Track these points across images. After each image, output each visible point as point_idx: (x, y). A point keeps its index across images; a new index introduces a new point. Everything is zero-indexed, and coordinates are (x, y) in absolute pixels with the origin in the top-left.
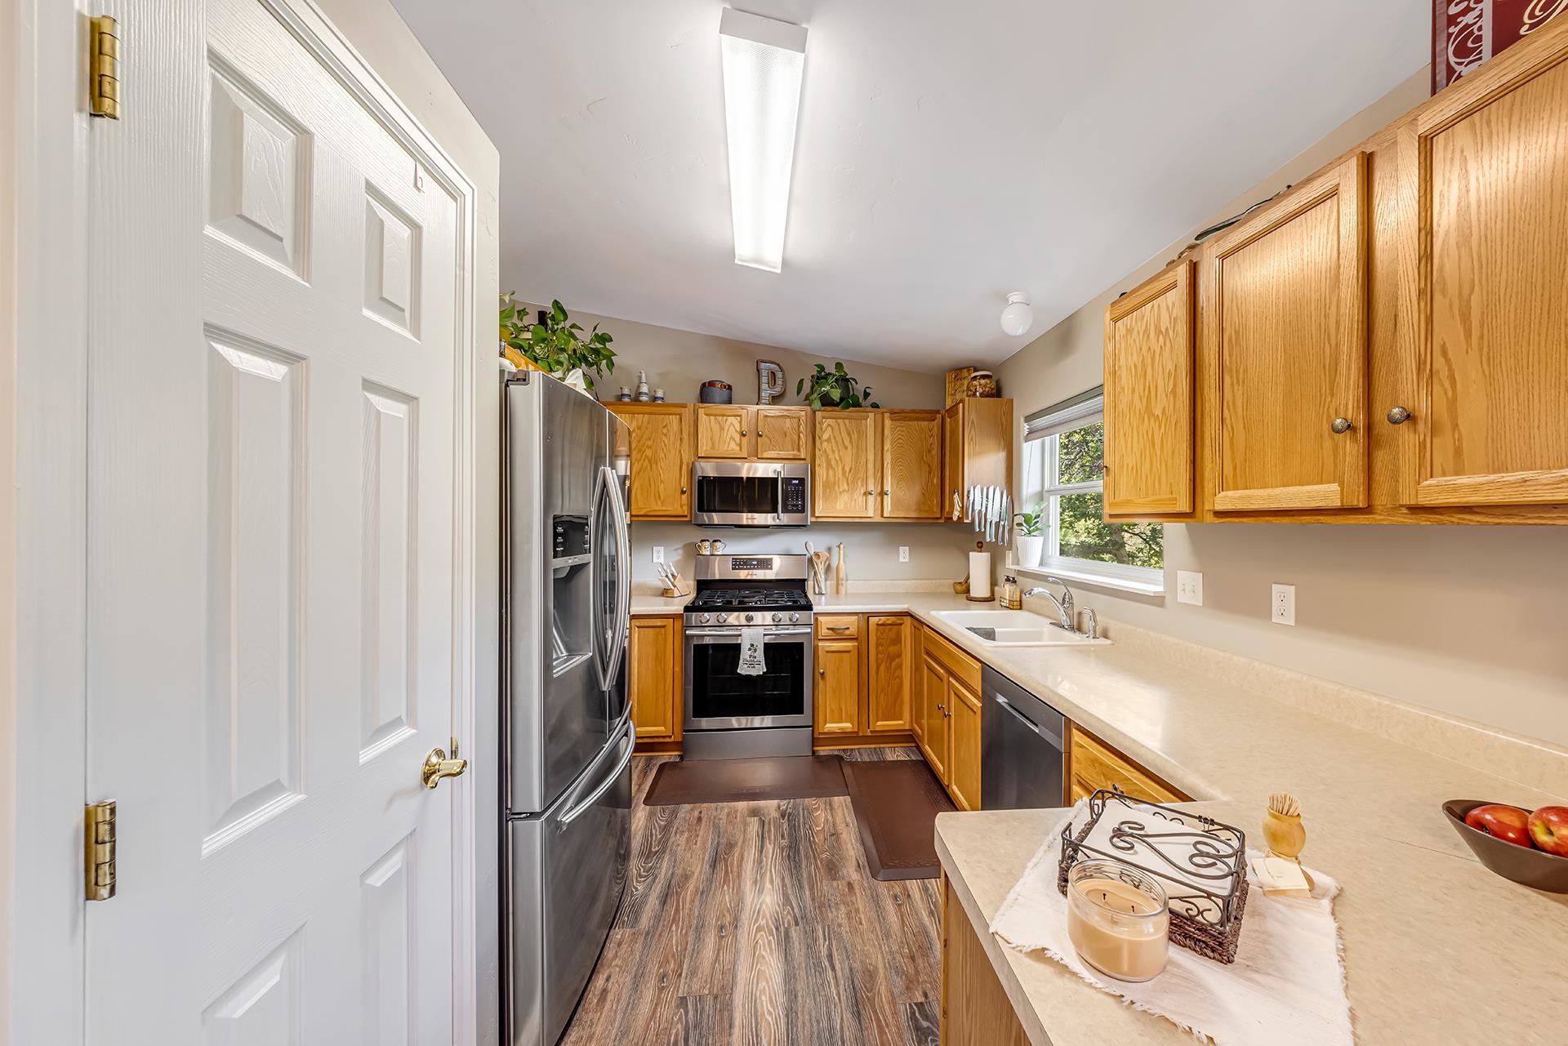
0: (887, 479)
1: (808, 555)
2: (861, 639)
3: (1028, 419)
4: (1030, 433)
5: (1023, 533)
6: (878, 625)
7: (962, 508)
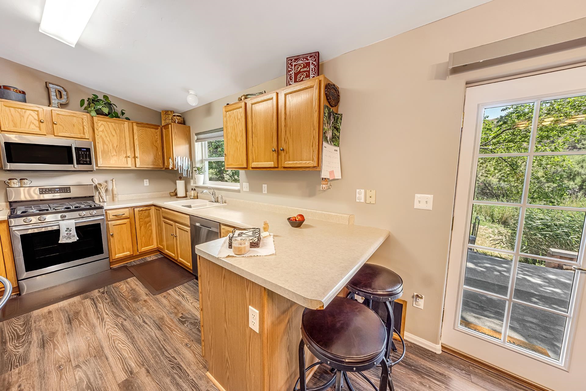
0: (137, 152)
1: (94, 185)
2: (131, 219)
3: (197, 134)
4: (197, 139)
5: (197, 173)
6: (139, 211)
7: (173, 164)
